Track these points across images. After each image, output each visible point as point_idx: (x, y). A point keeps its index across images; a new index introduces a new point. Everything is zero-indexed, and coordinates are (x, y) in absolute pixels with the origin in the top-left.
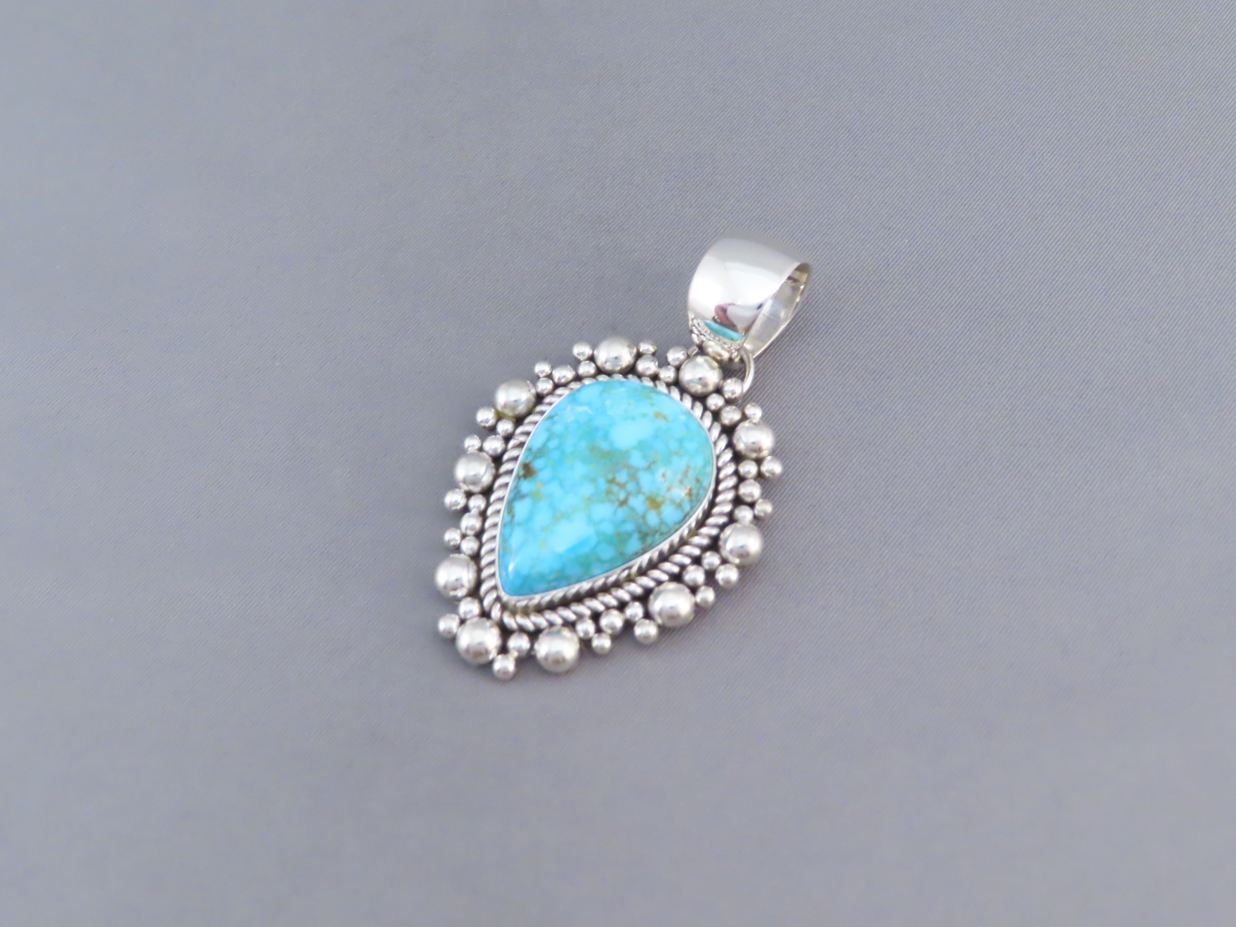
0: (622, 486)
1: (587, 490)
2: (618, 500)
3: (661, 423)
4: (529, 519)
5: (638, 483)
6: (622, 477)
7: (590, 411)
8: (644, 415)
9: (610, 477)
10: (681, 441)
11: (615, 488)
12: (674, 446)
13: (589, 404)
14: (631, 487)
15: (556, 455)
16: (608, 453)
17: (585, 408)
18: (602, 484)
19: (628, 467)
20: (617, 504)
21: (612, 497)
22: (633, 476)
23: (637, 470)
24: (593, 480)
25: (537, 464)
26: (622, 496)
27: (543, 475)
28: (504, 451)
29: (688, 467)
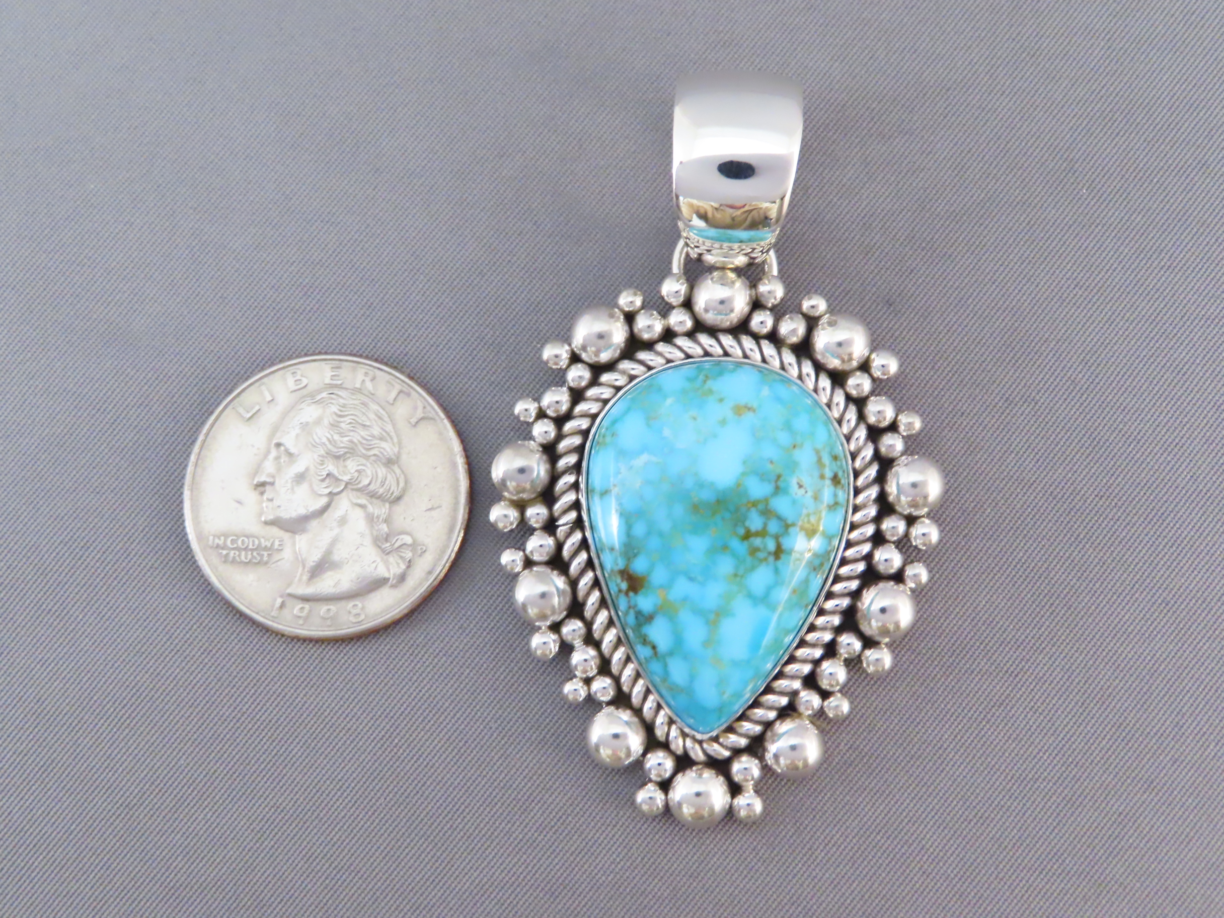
0: (762, 533)
1: (726, 565)
2: (770, 553)
3: (749, 417)
4: (678, 640)
5: (779, 518)
6: (755, 522)
7: (654, 459)
8: (723, 422)
9: (742, 531)
10: (788, 426)
11: (757, 542)
12: (784, 438)
13: (644, 449)
14: (773, 527)
15: (654, 542)
16: (718, 502)
17: (644, 457)
18: (740, 548)
19: (755, 504)
20: (771, 559)
21: (761, 555)
22: (767, 513)
23: (766, 500)
24: (725, 548)
25: (639, 566)
26: (771, 545)
27: (658, 576)
28: (560, 546)
29: (817, 452)
